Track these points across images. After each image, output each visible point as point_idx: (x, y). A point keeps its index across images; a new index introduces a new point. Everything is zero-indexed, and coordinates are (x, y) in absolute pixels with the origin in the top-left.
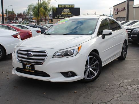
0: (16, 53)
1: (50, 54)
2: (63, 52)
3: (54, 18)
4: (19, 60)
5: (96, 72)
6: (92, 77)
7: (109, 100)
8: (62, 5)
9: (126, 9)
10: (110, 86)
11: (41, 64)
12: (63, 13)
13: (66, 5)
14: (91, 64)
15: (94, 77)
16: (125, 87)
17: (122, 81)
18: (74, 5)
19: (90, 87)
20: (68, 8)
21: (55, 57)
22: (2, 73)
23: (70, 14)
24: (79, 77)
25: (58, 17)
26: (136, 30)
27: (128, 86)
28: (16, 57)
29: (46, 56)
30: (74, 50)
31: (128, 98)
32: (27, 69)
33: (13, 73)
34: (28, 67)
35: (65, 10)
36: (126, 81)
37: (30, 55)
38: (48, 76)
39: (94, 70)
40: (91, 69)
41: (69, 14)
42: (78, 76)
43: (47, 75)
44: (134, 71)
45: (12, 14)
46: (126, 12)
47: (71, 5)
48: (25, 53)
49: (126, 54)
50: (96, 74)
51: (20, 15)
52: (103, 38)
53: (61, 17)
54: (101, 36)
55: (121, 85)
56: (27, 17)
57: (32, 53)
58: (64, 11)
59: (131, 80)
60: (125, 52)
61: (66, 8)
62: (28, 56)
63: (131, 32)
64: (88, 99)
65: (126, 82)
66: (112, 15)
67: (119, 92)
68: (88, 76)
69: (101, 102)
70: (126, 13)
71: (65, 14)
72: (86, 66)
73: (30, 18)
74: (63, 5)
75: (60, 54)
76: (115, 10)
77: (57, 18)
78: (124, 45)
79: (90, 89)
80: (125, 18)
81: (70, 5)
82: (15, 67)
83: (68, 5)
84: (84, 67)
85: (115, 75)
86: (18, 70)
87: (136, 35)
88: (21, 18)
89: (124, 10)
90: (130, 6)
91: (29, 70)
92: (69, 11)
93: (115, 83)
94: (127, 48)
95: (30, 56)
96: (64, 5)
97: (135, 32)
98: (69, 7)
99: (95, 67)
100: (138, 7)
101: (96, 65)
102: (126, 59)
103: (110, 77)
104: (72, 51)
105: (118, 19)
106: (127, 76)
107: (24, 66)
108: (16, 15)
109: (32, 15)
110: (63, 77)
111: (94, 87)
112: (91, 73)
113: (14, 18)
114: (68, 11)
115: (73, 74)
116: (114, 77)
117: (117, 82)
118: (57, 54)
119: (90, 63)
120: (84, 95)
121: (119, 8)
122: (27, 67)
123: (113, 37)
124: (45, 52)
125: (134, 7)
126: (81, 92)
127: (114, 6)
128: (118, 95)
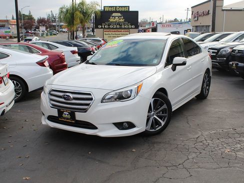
0: (47, 95)
1: (97, 96)
2: (116, 94)
3: (97, 27)
4: (53, 105)
5: (163, 121)
6: (158, 127)
7: (181, 162)
8: (109, 7)
9: (211, 12)
10: (183, 141)
11: (85, 111)
12: (111, 20)
13: (116, 7)
14: (156, 108)
15: (160, 127)
16: (205, 142)
17: (200, 133)
18: (129, 7)
19: (154, 143)
20: (119, 12)
21: (104, 101)
22: (26, 121)
23: (123, 20)
24: (138, 129)
25: (103, 26)
26: (225, 51)
27: (208, 141)
28: (48, 100)
29: (91, 99)
30: (131, 91)
31: (207, 159)
32: (64, 118)
33: (44, 123)
34: (66, 114)
35: (114, 14)
36: (207, 133)
37: (68, 98)
38: (95, 128)
39: (161, 118)
40: (155, 117)
41: (121, 20)
42: (138, 127)
43: (93, 127)
44: (219, 118)
45: (29, 19)
46: (211, 17)
47: (124, 7)
48: (61, 94)
49: (208, 90)
50: (163, 123)
51: (42, 21)
52: (174, 69)
53: (109, 26)
54: (171, 66)
55: (199, 140)
56: (54, 24)
57: (71, 96)
58: (113, 17)
59: (213, 132)
60: (208, 87)
61: (116, 12)
62: (65, 98)
63: (217, 53)
64: (152, 161)
65: (207, 135)
66: (190, 21)
67: (196, 151)
68: (152, 127)
69: (170, 165)
70: (211, 20)
71: (115, 21)
72: (149, 112)
73: (58, 26)
74: (111, 7)
75: (112, 97)
76: (194, 13)
77: (102, 28)
78: (205, 77)
79: (155, 145)
80: (209, 26)
81: (122, 7)
82: (47, 115)
83: (120, 7)
84: (146, 114)
85: (191, 124)
86: (51, 118)
87: (225, 59)
88: (44, 26)
89: (208, 13)
90: (217, 8)
91: (68, 119)
92: (121, 17)
93: (191, 136)
94: (209, 81)
95: (68, 100)
96: (113, 7)
97: (224, 53)
98: (121, 9)
99: (161, 113)
100: (230, 9)
101: (164, 111)
102: (208, 98)
103: (184, 126)
104: (129, 92)
105: (199, 28)
106: (208, 125)
107: (60, 113)
108: (36, 20)
109: (61, 22)
110: (116, 129)
111: (160, 143)
112: (156, 123)
113: (33, 25)
114: (119, 17)
115: (131, 125)
116: (190, 127)
117: (193, 135)
118: (107, 97)
119: (154, 108)
120: (146, 155)
121: (201, 10)
122: (64, 115)
123: (189, 66)
124: (90, 94)
125: (223, 9)
126: (142, 151)
127: (192, 8)
128: (194, 155)
